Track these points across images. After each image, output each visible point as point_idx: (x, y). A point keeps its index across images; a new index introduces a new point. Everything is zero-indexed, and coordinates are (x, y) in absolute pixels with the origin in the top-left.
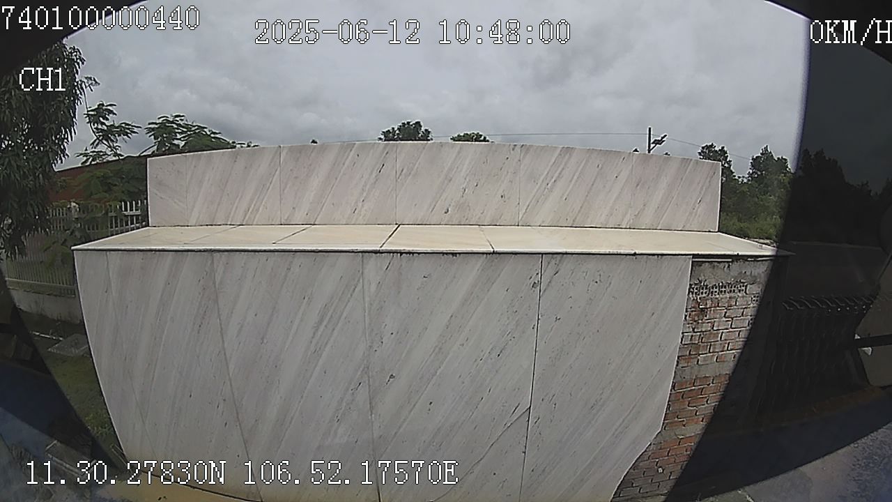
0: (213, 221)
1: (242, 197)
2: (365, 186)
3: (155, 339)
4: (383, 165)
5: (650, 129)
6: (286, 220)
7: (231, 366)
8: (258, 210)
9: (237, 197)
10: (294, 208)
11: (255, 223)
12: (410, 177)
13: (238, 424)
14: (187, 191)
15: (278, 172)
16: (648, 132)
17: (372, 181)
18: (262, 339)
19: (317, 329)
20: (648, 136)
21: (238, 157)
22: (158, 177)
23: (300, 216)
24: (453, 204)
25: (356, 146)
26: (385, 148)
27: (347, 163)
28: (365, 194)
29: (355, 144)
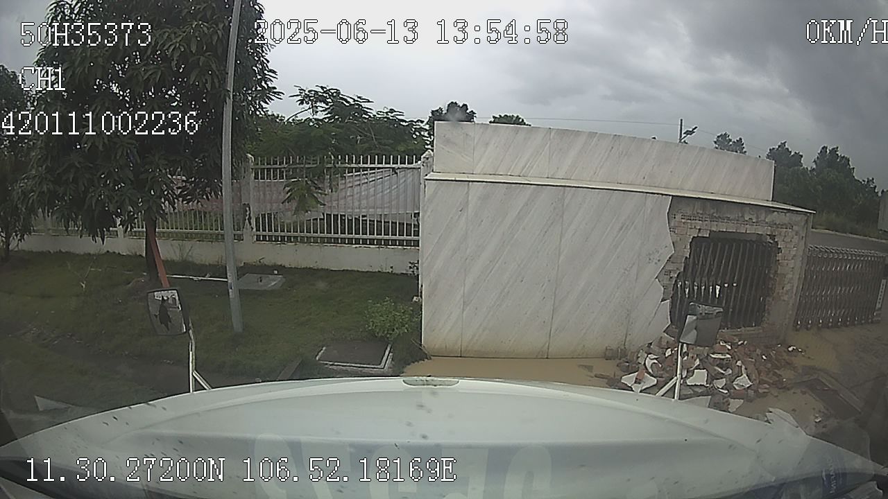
0: (496, 171)
1: (521, 157)
2: (602, 158)
3: (504, 242)
4: (612, 148)
5: (681, 120)
6: (552, 175)
7: (561, 258)
8: (532, 167)
9: (517, 157)
10: (558, 168)
11: (530, 175)
12: (626, 157)
13: (553, 297)
14: (474, 150)
15: (548, 145)
16: (680, 123)
17: (606, 156)
18: (587, 238)
19: (619, 232)
20: (679, 127)
21: (520, 131)
22: (446, 136)
23: (561, 174)
24: (648, 174)
25: (597, 135)
26: (613, 138)
27: (592, 144)
28: (601, 164)
29: (596, 133)
